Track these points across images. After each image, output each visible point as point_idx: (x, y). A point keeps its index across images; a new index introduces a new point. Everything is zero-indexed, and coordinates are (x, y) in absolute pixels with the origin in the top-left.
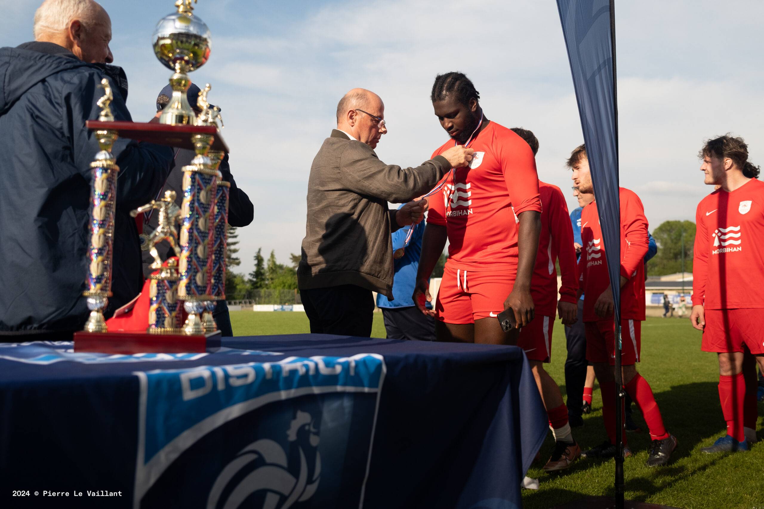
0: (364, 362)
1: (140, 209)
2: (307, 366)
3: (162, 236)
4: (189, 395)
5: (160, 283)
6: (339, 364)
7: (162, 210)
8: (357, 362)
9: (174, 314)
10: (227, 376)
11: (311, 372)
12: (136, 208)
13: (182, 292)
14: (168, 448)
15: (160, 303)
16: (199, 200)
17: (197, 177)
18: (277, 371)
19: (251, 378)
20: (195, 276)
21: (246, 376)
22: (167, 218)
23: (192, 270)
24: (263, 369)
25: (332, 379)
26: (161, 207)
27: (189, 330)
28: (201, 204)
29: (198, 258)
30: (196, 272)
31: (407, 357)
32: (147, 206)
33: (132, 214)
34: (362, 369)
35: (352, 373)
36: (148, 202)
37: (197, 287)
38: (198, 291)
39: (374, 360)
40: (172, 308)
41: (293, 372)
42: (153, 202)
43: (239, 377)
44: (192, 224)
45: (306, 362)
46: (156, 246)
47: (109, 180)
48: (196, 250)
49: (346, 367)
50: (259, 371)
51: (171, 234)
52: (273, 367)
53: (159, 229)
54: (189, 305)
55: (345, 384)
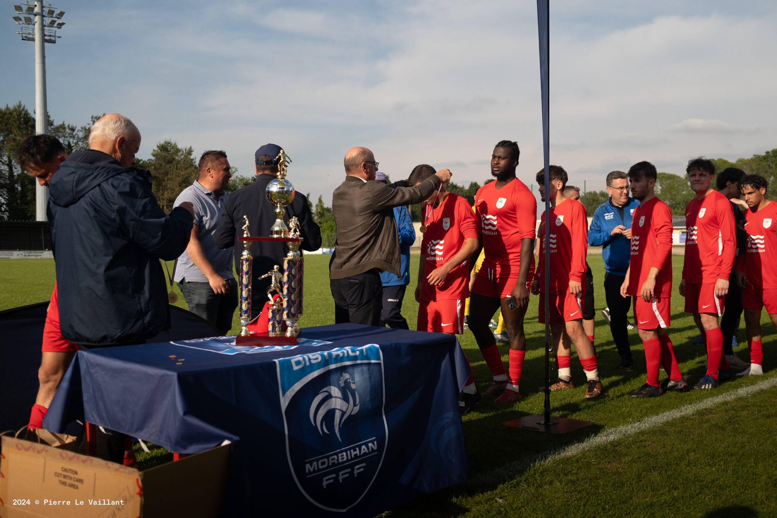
0: (370, 349)
1: (263, 277)
2: (343, 353)
3: (273, 288)
4: (296, 368)
5: (273, 312)
6: (358, 350)
7: (273, 276)
8: (366, 349)
9: (280, 325)
10: (310, 359)
11: (346, 355)
12: (261, 276)
13: (285, 317)
14: (290, 390)
15: (274, 321)
16: (292, 273)
17: (291, 262)
18: (330, 355)
19: (320, 359)
20: (291, 309)
21: (317, 359)
22: (276, 280)
23: (289, 306)
24: (324, 355)
25: (355, 358)
26: (273, 274)
27: (288, 334)
28: (292, 275)
29: (292, 300)
30: (291, 307)
31: (391, 345)
32: (267, 275)
33: (259, 279)
34: (369, 352)
35: (365, 354)
36: (267, 273)
37: (292, 314)
38: (292, 316)
39: (375, 347)
40: (279, 323)
41: (337, 356)
42: (269, 273)
43: (314, 359)
44: (289, 285)
45: (343, 351)
46: (271, 293)
47: (249, 265)
48: (291, 297)
49: (362, 351)
50: (322, 356)
51: (278, 287)
52: (329, 354)
53: (272, 285)
54: (288, 323)
55: (362, 360)
